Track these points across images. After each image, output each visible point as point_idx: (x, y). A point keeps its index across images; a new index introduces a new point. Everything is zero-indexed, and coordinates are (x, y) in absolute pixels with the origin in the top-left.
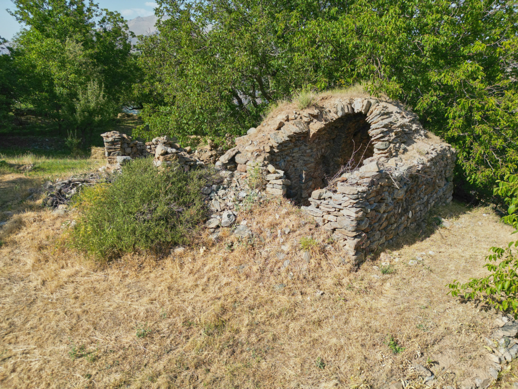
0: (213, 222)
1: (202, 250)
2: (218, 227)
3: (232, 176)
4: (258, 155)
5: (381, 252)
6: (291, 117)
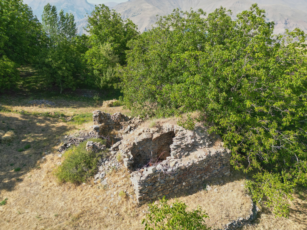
0: (97, 176)
1: (90, 186)
2: (98, 178)
3: (115, 154)
4: (127, 147)
5: (156, 200)
6: (145, 131)
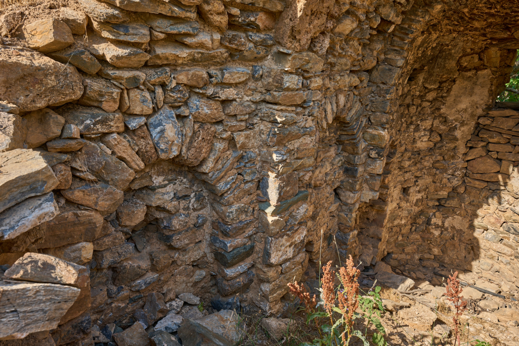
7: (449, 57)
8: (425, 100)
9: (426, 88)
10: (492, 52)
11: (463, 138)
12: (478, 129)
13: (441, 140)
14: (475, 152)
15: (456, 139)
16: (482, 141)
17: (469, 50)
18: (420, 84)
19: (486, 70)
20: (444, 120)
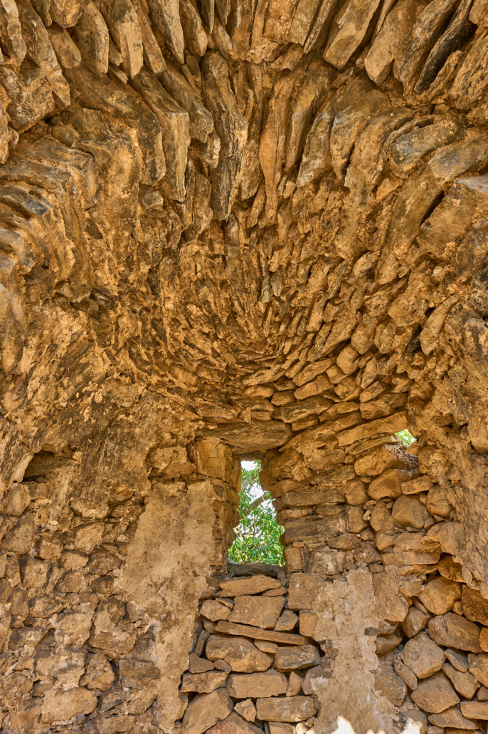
7: (130, 444)
8: (72, 547)
9: (77, 514)
10: (211, 445)
11: (171, 666)
12: (203, 635)
13: (115, 682)
14: (204, 711)
15: (154, 673)
16: (215, 669)
17: (167, 436)
18: (62, 496)
19: (204, 484)
20: (121, 613)
